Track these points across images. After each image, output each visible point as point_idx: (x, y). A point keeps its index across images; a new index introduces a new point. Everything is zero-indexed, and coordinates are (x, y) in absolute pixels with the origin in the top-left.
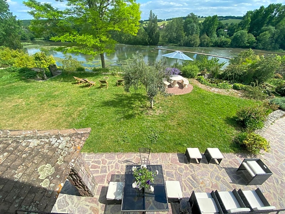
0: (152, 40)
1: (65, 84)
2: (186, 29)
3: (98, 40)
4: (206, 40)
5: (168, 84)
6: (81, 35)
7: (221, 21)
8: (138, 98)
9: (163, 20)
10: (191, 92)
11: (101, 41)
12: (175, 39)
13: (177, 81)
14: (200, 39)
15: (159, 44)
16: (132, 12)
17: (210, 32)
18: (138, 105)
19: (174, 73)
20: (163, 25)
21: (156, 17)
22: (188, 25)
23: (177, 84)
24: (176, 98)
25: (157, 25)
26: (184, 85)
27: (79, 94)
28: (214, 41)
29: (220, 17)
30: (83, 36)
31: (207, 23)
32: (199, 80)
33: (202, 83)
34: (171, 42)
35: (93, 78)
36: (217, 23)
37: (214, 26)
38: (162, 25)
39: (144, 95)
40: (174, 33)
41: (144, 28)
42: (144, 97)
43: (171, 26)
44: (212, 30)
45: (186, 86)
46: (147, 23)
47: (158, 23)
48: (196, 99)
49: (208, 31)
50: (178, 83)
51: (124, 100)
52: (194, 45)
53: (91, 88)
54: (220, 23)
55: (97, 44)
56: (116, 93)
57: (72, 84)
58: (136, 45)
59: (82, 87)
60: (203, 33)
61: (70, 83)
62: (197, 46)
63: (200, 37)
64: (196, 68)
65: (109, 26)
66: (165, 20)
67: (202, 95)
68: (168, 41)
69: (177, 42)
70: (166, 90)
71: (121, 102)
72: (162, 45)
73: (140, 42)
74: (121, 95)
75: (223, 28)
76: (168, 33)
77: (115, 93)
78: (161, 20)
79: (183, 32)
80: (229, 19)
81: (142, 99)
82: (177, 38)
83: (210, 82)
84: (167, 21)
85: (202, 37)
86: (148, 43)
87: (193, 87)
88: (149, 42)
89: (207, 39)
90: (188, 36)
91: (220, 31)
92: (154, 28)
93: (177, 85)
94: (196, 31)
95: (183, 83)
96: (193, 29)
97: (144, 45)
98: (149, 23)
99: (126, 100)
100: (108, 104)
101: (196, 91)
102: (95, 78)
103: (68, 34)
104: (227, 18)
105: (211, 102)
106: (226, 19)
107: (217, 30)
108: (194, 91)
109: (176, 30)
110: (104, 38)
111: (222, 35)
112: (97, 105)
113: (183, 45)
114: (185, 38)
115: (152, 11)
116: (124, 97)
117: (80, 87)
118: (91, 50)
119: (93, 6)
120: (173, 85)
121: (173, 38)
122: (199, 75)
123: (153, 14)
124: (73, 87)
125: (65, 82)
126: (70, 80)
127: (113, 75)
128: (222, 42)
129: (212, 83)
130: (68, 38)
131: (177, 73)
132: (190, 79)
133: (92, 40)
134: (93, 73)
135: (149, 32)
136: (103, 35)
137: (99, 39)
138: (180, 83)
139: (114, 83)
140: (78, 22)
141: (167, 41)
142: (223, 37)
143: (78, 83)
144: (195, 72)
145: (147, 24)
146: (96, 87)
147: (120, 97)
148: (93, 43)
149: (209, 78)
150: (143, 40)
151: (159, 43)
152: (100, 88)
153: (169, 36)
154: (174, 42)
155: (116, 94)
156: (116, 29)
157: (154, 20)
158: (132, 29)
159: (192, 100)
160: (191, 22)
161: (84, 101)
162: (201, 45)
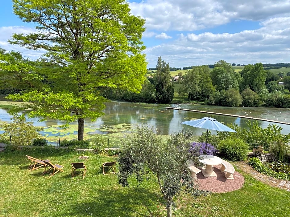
0: (161, 96)
1: (7, 170)
2: (216, 81)
3: (80, 99)
4: (252, 96)
5: (197, 171)
6: (55, 92)
7: (270, 70)
8: (141, 198)
9: (178, 69)
10: (243, 188)
11: (85, 101)
12: (200, 95)
13: (212, 166)
14: (242, 95)
15: (174, 101)
16: (135, 64)
17: (256, 85)
18: (142, 212)
19: (206, 151)
20: (178, 76)
21: (168, 65)
22: (219, 75)
23: (213, 171)
24: (215, 200)
25: (170, 75)
26: (226, 174)
27: (30, 189)
28: (265, 98)
29: (267, 65)
30: (58, 94)
31: (249, 73)
32: (252, 165)
33: (258, 171)
34: (193, 99)
35: (61, 157)
36: (263, 72)
37: (261, 77)
38: (177, 74)
39: (153, 192)
40: (197, 87)
41: (150, 79)
42: (154, 196)
43: (191, 77)
44: (259, 82)
45: (231, 175)
46: (153, 72)
47: (171, 72)
48: (254, 203)
49: (252, 84)
50: (216, 170)
51: (114, 201)
52: (233, 104)
53: (55, 177)
54: (268, 74)
55: (78, 105)
56: (100, 188)
57: (21, 168)
58: (135, 102)
59: (38, 175)
60: (244, 87)
61: (17, 167)
62: (239, 105)
63: (240, 92)
64: (242, 143)
65: (99, 81)
66: (182, 69)
67: (264, 195)
68: (189, 97)
69: (204, 99)
70: (195, 183)
71: (108, 205)
72: (179, 103)
73: (143, 98)
74: (109, 192)
75: (276, 80)
76: (187, 87)
77: (98, 187)
78: (175, 69)
79: (212, 85)
80: (282, 67)
81: (150, 201)
82: (202, 93)
83: (273, 170)
84: (185, 71)
85: (244, 92)
86: (156, 100)
87: (243, 178)
88: (157, 98)
89: (254, 96)
90: (220, 90)
91: (272, 84)
92: (164, 79)
93: (213, 174)
94: (232, 84)
95: (223, 170)
96: (227, 81)
97: (149, 102)
98: (157, 72)
99: (118, 202)
100: (84, 211)
101: (251, 187)
102: (63, 158)
103: (36, 91)
104: (278, 66)
105: (284, 210)
106: (277, 68)
107: (266, 83)
108: (246, 187)
109: (200, 82)
110: (90, 97)
111: (278, 90)
112: (62, 212)
113: (214, 103)
114: (215, 93)
115: (161, 57)
116: (115, 194)
117: (34, 175)
118: (67, 114)
119: (79, 57)
120: (206, 173)
121: (197, 93)
122: (251, 156)
123: (163, 61)
124: (22, 175)
125: (8, 164)
126: (17, 162)
127: (96, 152)
128: (279, 100)
129: (277, 171)
130: (36, 96)
131: (210, 151)
132: (236, 162)
133: (71, 99)
134: (61, 149)
135: (158, 85)
136: (90, 92)
137: (82, 98)
138: (220, 170)
139: (97, 168)
140: (55, 76)
141: (187, 97)
142: (280, 92)
143: (31, 167)
144: (242, 150)
145: (153, 74)
146: (63, 175)
147: (108, 195)
148: (72, 103)
149: (271, 162)
150: (148, 95)
151: (174, 99)
152: (70, 176)
153: (189, 90)
154: (198, 99)
155: (100, 190)
156: (110, 85)
157: (163, 69)
158: (133, 85)
159: (247, 205)
160: (222, 72)
161: (39, 203)
162: (245, 104)
